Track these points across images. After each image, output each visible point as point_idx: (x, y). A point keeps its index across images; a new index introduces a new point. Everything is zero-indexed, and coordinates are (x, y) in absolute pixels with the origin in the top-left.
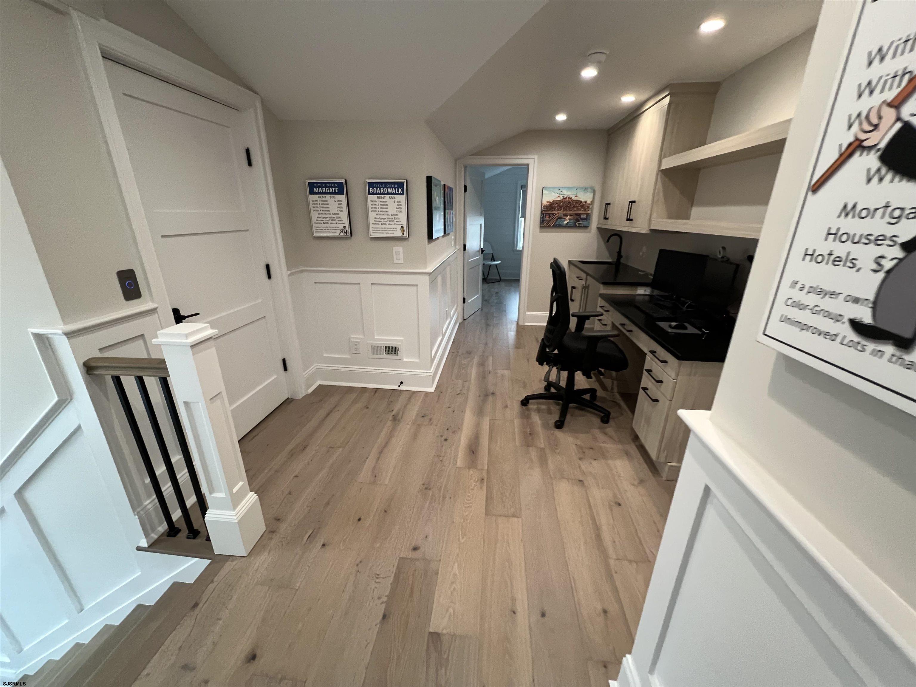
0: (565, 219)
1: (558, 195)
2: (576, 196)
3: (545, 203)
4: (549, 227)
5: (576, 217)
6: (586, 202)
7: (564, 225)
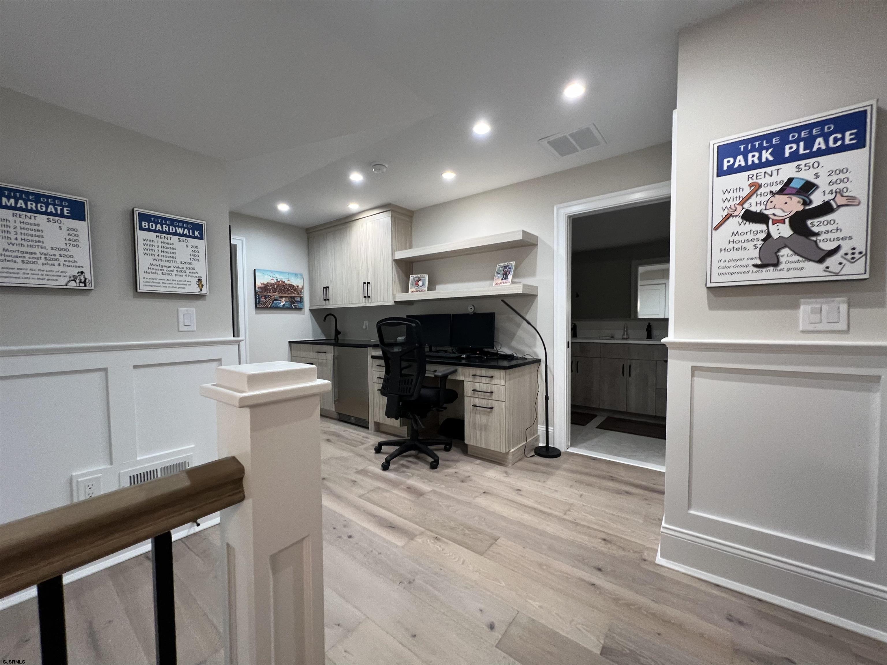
0: (281, 301)
1: (272, 278)
2: (288, 280)
3: (258, 284)
4: (267, 308)
5: (290, 300)
6: (298, 286)
7: (281, 306)
